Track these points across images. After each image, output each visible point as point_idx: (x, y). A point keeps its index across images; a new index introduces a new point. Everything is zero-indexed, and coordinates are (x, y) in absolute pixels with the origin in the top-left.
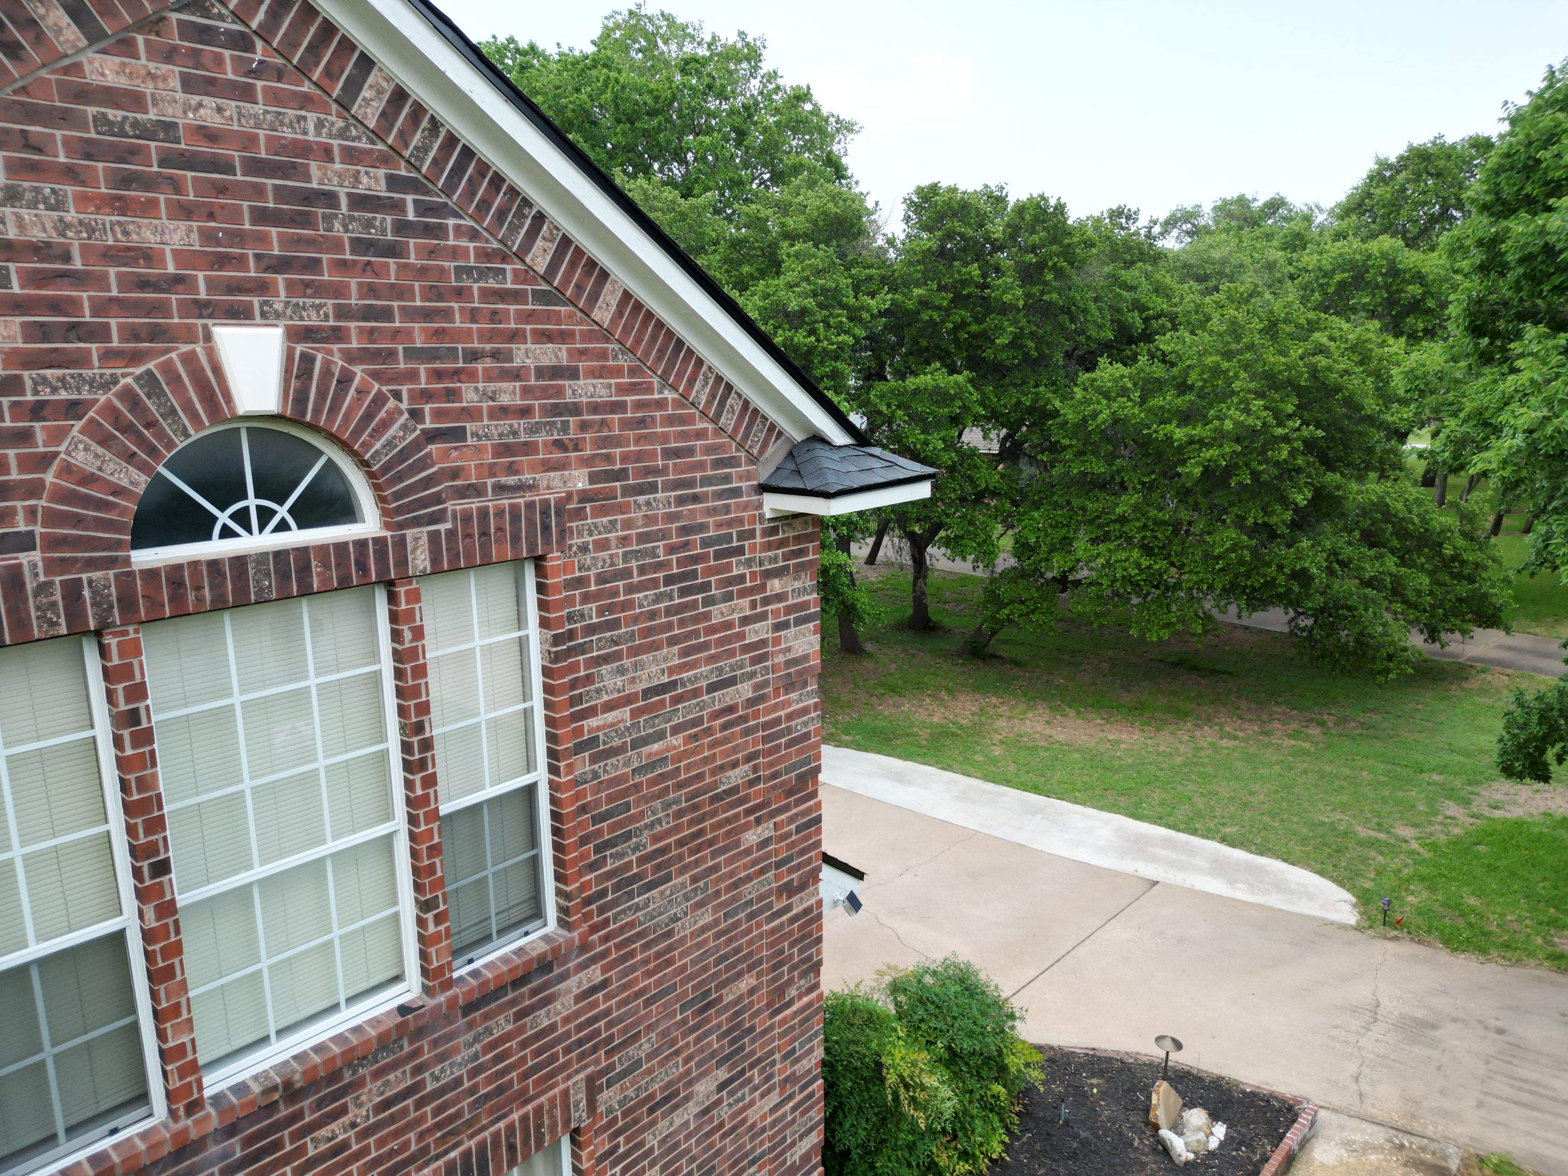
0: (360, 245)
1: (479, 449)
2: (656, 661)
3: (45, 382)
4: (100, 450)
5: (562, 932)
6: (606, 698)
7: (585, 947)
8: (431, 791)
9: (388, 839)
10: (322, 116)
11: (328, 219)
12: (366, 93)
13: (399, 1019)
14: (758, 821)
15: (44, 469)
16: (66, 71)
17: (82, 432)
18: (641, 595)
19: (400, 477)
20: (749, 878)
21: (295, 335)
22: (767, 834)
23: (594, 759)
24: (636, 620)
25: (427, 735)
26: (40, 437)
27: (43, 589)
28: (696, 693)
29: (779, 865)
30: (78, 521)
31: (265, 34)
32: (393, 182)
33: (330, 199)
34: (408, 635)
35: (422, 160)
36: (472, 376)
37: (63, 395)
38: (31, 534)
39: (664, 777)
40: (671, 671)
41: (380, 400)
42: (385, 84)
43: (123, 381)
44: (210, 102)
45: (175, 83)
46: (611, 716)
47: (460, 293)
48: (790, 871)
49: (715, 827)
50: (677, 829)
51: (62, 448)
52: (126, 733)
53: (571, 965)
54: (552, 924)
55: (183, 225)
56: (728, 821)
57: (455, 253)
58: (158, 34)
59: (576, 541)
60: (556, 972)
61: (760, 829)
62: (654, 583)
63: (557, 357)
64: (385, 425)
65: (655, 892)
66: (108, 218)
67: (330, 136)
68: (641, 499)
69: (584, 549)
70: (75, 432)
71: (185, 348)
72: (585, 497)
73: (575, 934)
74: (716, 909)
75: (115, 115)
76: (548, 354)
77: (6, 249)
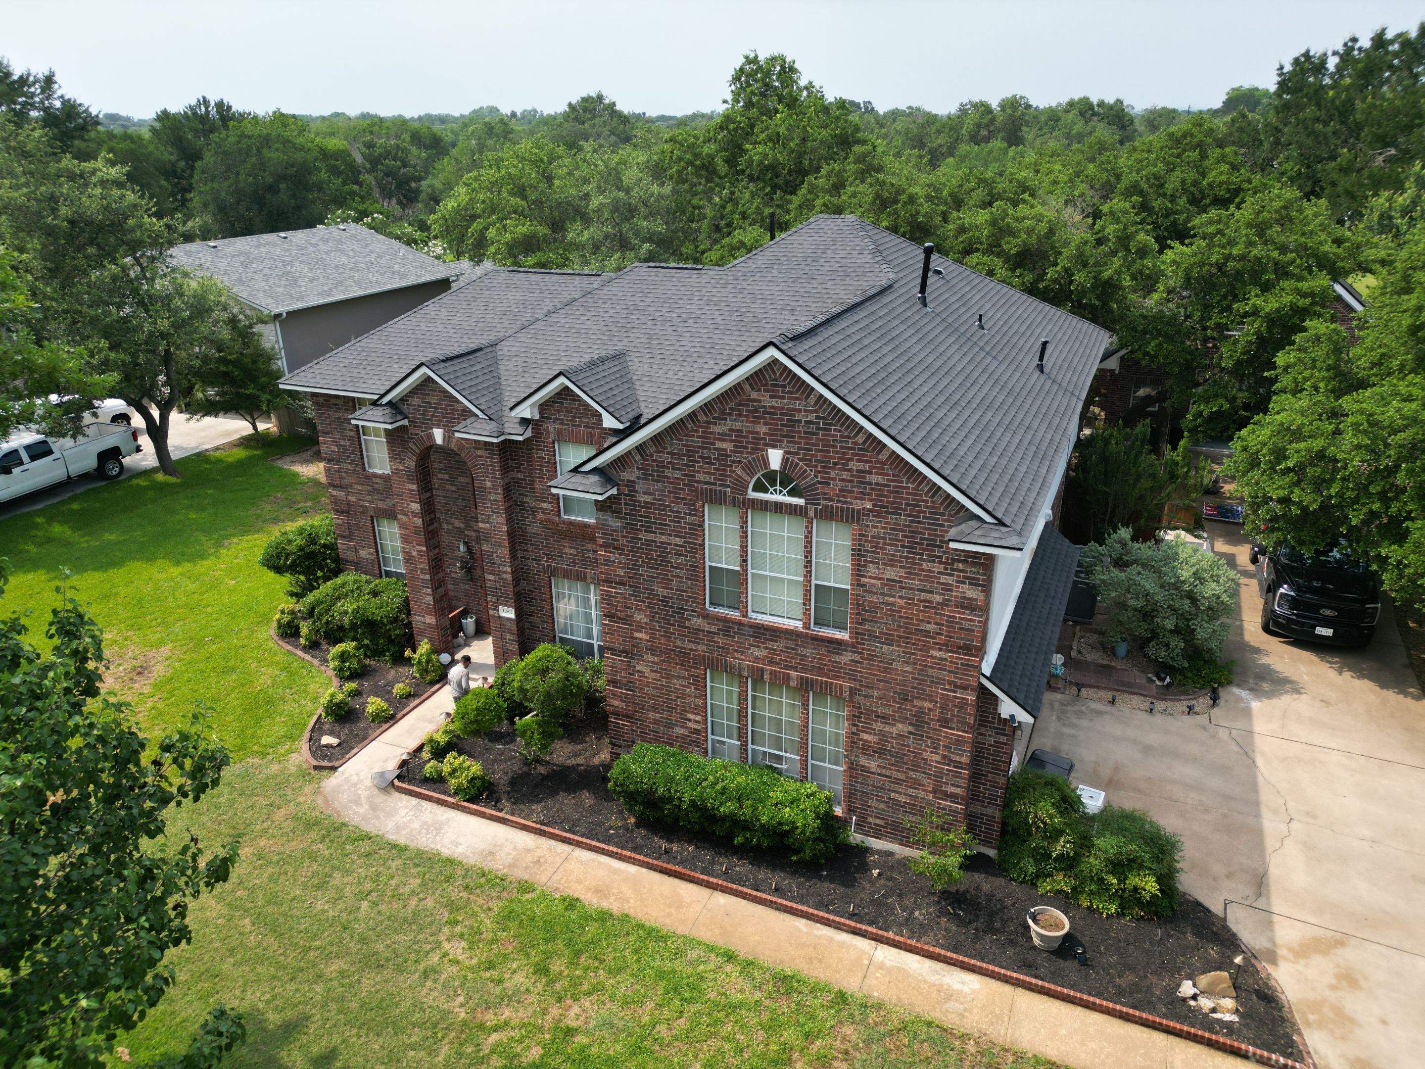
0: (805, 433)
1: (834, 489)
2: (893, 571)
3: (735, 456)
4: (743, 471)
5: (848, 637)
6: (871, 574)
7: (857, 647)
8: (810, 575)
9: (799, 582)
10: (801, 402)
11: (799, 426)
12: (811, 396)
14: (940, 649)
15: (733, 473)
16: (748, 396)
18: (889, 547)
19: (808, 491)
20: (933, 668)
21: (786, 452)
22: (942, 656)
23: (863, 591)
24: (886, 554)
26: (734, 466)
27: (730, 496)
30: (737, 485)
31: (789, 383)
32: (817, 417)
33: (800, 421)
34: (806, 532)
35: (825, 412)
36: (834, 469)
37: (738, 459)
38: (729, 485)
39: (893, 611)
40: (900, 577)
41: (806, 471)
42: (817, 394)
43: (750, 458)
44: (775, 400)
45: (768, 397)
46: (872, 581)
47: (833, 446)
49: (916, 640)
50: (898, 631)
51: (737, 469)
52: (741, 530)
53: (849, 649)
54: (848, 634)
55: (765, 426)
56: (924, 641)
57: (833, 436)
58: (766, 387)
60: (844, 648)
61: (940, 653)
62: (897, 546)
63: (864, 467)
64: (806, 478)
65: (885, 646)
66: (751, 425)
67: (802, 406)
68: (893, 517)
70: (739, 467)
71: (762, 453)
72: (869, 510)
73: (854, 642)
74: (914, 669)
75: (755, 404)
76: (862, 466)
77: (732, 430)
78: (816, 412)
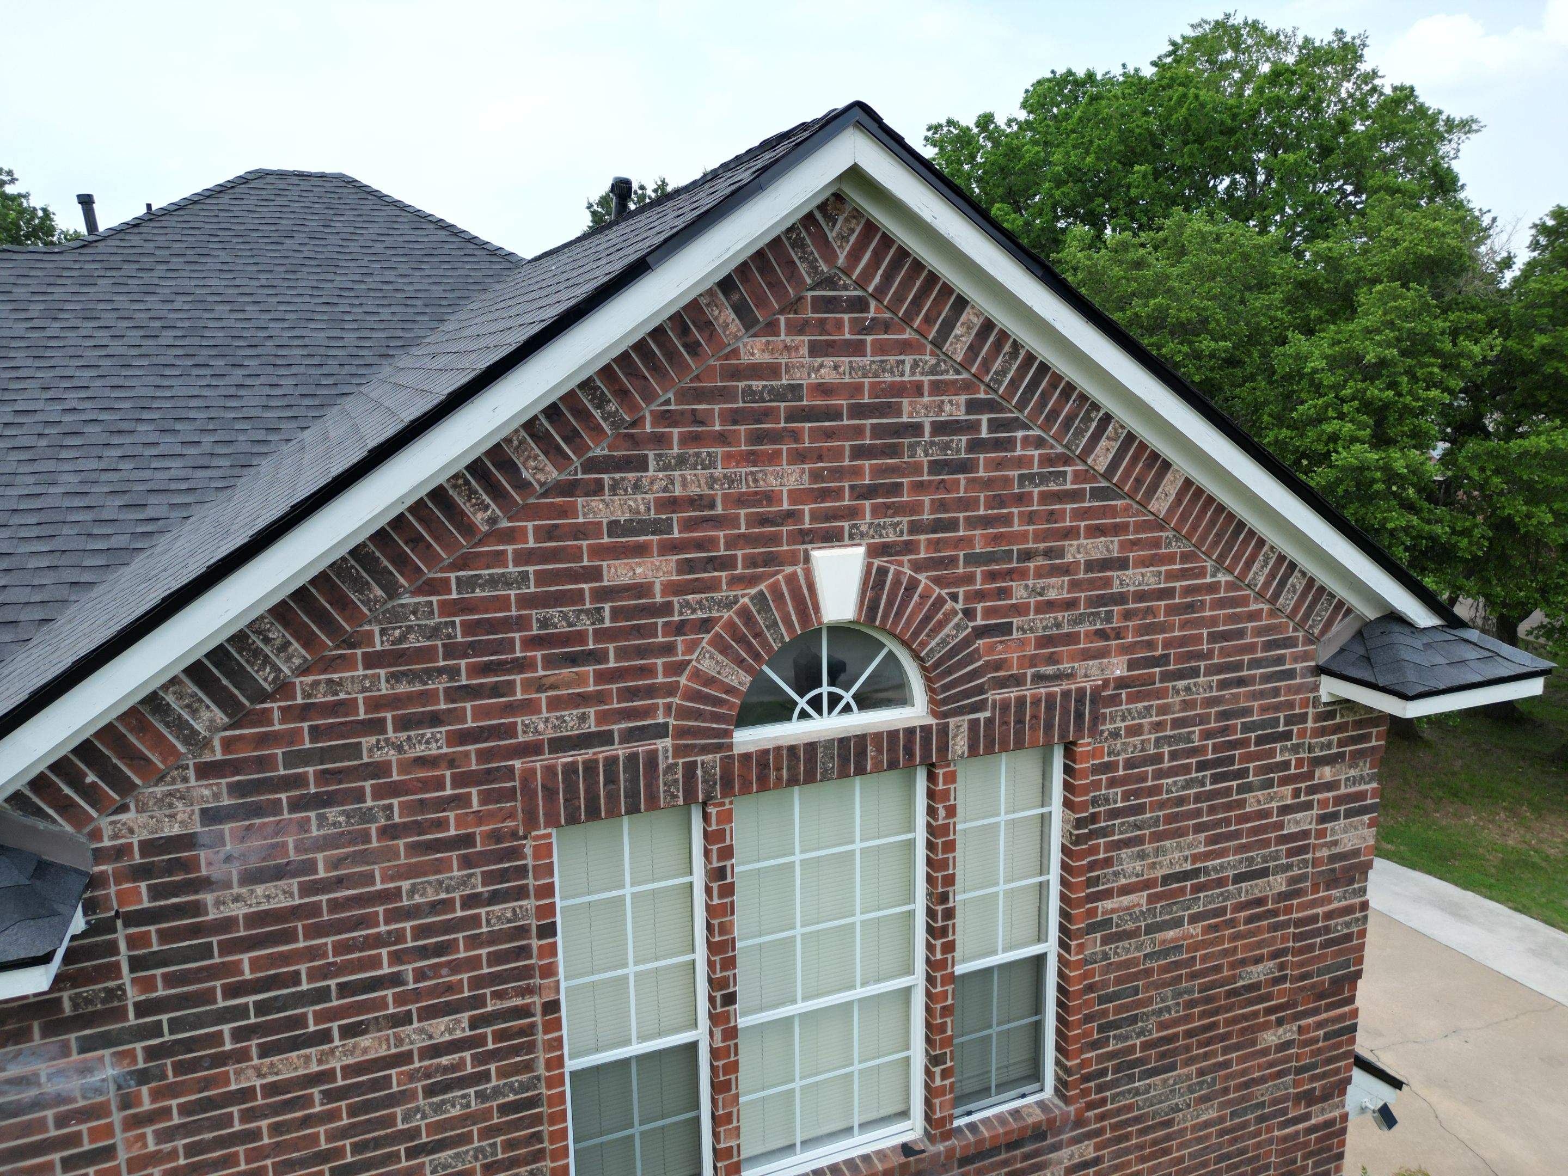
0: (936, 467)
1: (1022, 643)
2: (1179, 848)
3: (687, 603)
4: (720, 657)
5: (1057, 1101)
6: (1123, 881)
7: (1080, 1122)
8: (949, 956)
9: (906, 992)
10: (917, 357)
11: (912, 447)
12: (958, 331)
13: (903, 1159)
14: (1280, 1022)
15: (680, 675)
16: (727, 357)
17: (709, 643)
18: (1170, 781)
19: (949, 672)
20: (1263, 1080)
21: (874, 551)
22: (1289, 1036)
23: (1105, 941)
24: (1162, 805)
25: (951, 905)
26: (680, 648)
27: (671, 768)
28: (1220, 883)
29: (1299, 1071)
30: (698, 715)
31: (879, 294)
32: (973, 406)
33: (916, 429)
34: (942, 813)
35: (1000, 383)
36: (1022, 574)
37: (700, 615)
38: (666, 724)
39: (1177, 965)
40: (1195, 858)
41: (940, 602)
42: (975, 320)
43: (741, 601)
44: (829, 361)
45: (804, 351)
46: (1126, 900)
47: (1021, 499)
48: (1313, 1079)
49: (1228, 1022)
50: (1187, 1019)
51: (694, 657)
52: (715, 886)
53: (1065, 1137)
54: (1048, 1093)
55: (797, 468)
56: (1245, 1017)
57: (1021, 462)
58: (796, 313)
59: (1109, 726)
60: (1050, 1141)
61: (1281, 1031)
62: (1186, 769)
63: (1108, 550)
64: (941, 625)
65: (1157, 1079)
66: (744, 470)
67: (922, 374)
68: (1181, 684)
69: (1115, 734)
70: (704, 644)
71: (789, 570)
72: (1122, 683)
73: (1072, 1109)
74: (1222, 1106)
75: (757, 385)
76: (1100, 548)
77: (672, 504)
78: (967, 387)
